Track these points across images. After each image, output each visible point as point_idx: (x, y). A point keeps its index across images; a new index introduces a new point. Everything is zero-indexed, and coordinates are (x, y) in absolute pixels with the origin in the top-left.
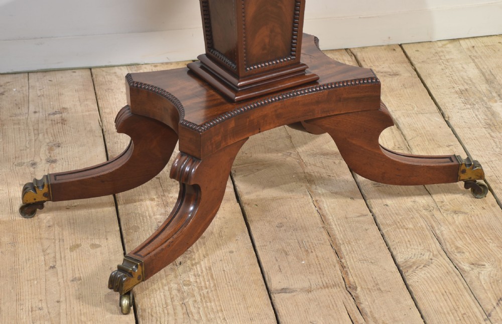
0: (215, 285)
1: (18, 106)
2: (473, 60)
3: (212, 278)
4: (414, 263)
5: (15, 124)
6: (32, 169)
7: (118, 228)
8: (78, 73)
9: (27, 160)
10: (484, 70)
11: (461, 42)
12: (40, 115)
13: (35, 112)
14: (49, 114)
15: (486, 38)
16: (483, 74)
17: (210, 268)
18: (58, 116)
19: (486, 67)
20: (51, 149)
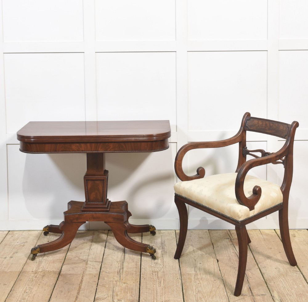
0: (32, 300)
1: (14, 240)
2: (161, 237)
3: (33, 298)
4: (100, 298)
5: (9, 245)
6: (4, 259)
7: (16, 279)
8: (39, 231)
9: (5, 256)
10: (163, 240)
11: (162, 231)
12: (18, 243)
13: (17, 242)
14: (21, 243)
15: (170, 231)
16: (162, 241)
17: (34, 295)
18: (23, 244)
19: (164, 239)
20: (14, 254)
